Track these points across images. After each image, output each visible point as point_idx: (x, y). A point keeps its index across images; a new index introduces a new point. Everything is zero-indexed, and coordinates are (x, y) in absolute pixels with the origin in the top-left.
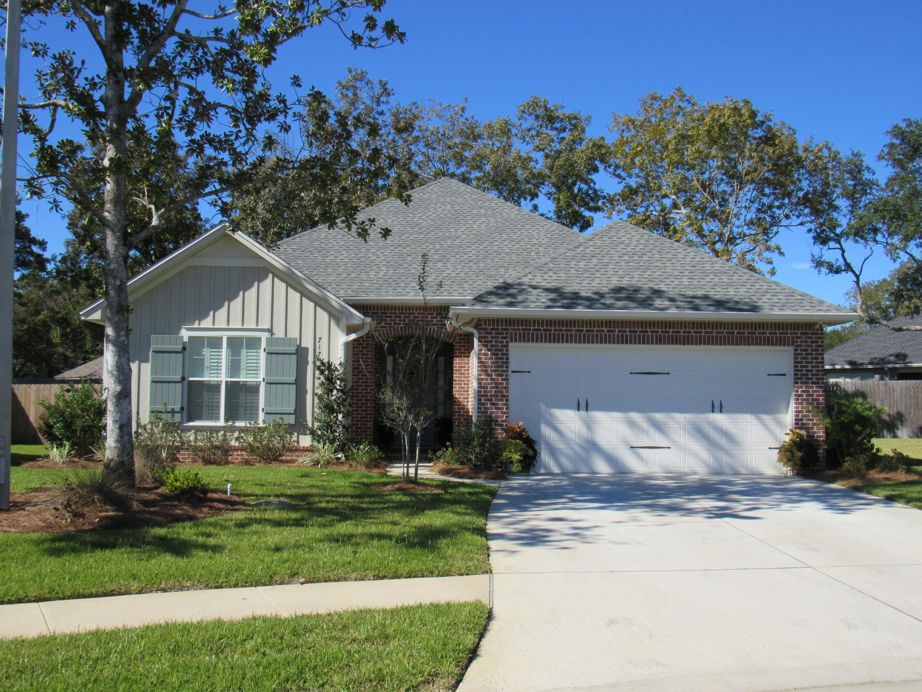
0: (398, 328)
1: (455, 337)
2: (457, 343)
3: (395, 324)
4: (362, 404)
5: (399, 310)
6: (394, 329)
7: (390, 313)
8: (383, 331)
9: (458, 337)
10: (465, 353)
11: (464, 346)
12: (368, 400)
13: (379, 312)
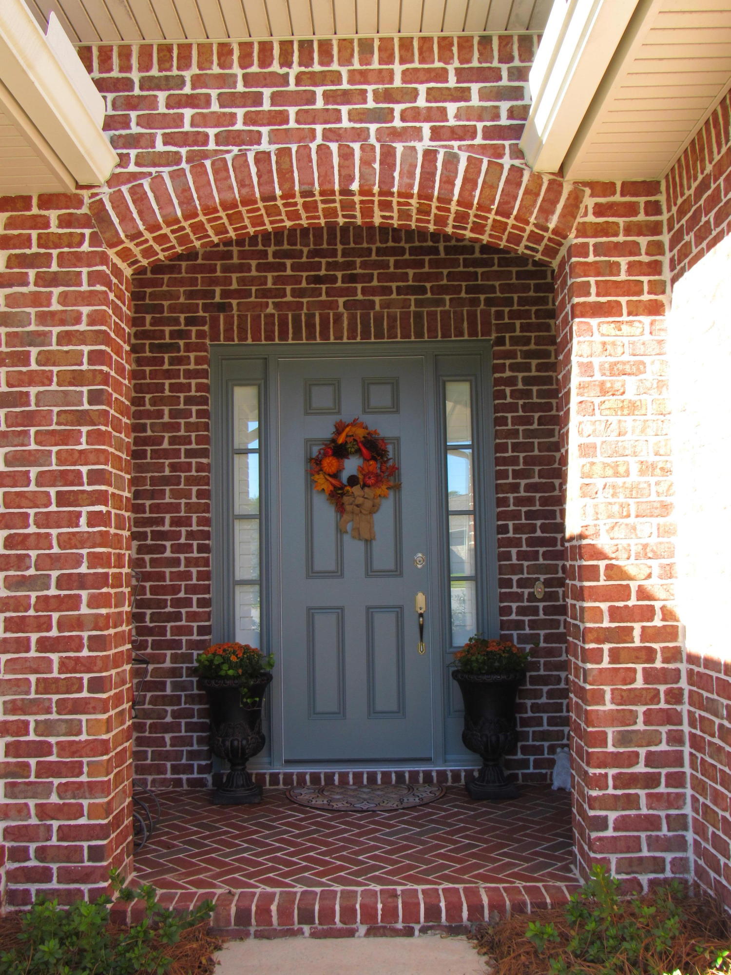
0: (241, 160)
1: (575, 200)
2: (583, 231)
3: (223, 139)
4: (45, 603)
5: (245, 61)
6: (220, 168)
7: (197, 81)
8: (157, 182)
9: (589, 201)
10: (635, 288)
11: (632, 249)
12: (82, 582)
13: (135, 76)
